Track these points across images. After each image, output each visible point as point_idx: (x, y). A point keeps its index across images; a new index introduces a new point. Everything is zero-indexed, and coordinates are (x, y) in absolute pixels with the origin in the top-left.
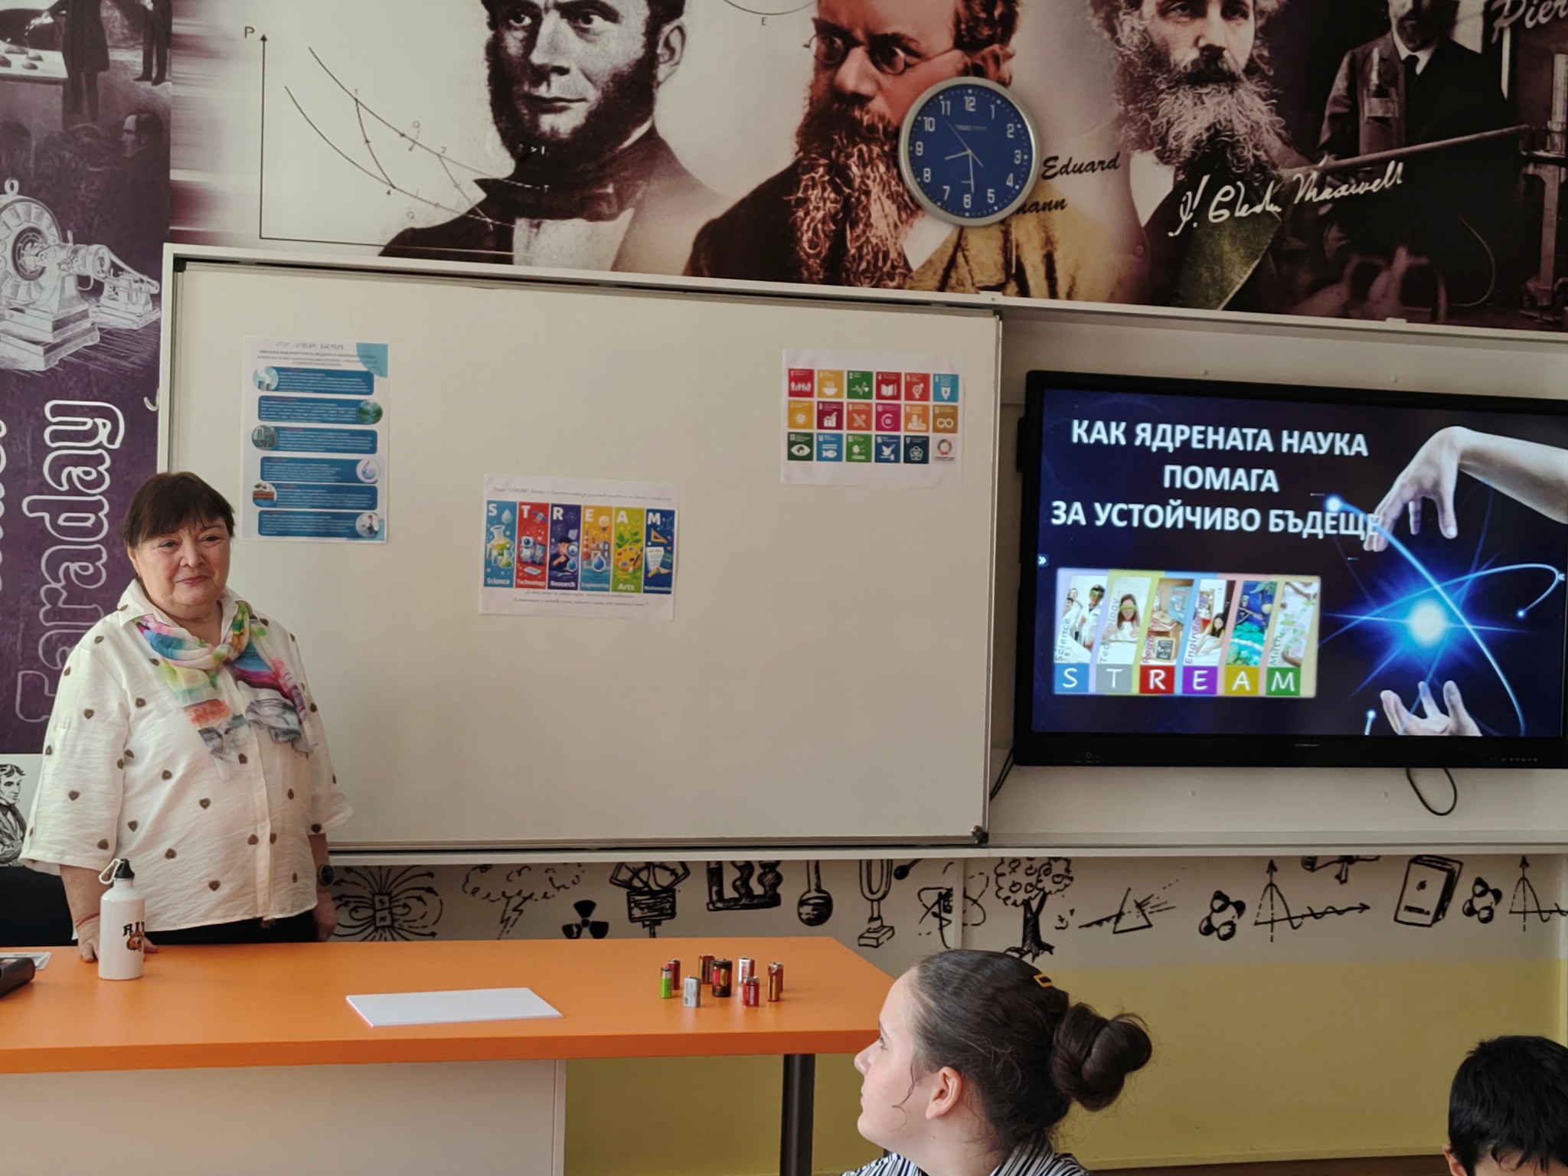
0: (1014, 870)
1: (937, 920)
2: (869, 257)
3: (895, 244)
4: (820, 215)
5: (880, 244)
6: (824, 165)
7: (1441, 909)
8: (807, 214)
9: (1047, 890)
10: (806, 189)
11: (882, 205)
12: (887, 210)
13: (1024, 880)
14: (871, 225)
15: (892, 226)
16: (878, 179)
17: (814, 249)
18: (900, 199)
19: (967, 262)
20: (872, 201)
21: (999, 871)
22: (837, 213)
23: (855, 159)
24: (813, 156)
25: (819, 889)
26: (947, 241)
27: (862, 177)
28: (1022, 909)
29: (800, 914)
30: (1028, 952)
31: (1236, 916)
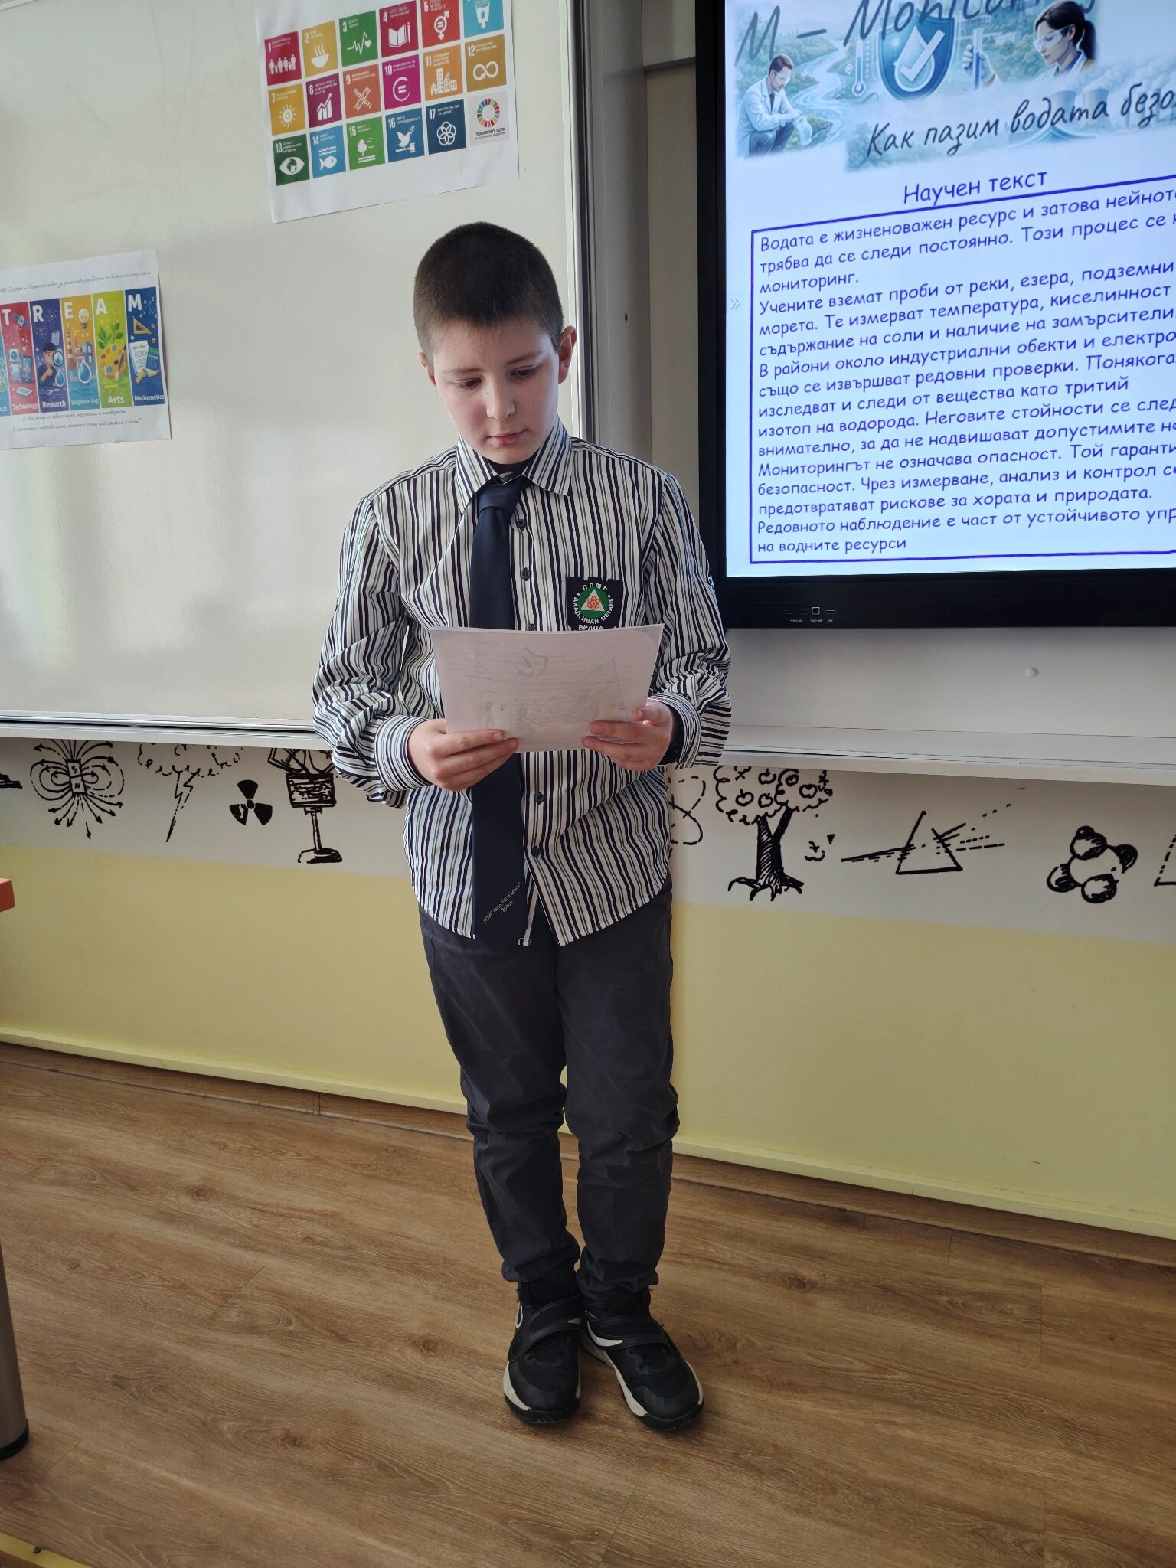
0: (741, 774)
9: (792, 806)
13: (758, 790)
21: (719, 776)
28: (754, 828)
30: (765, 886)
31: (1120, 867)
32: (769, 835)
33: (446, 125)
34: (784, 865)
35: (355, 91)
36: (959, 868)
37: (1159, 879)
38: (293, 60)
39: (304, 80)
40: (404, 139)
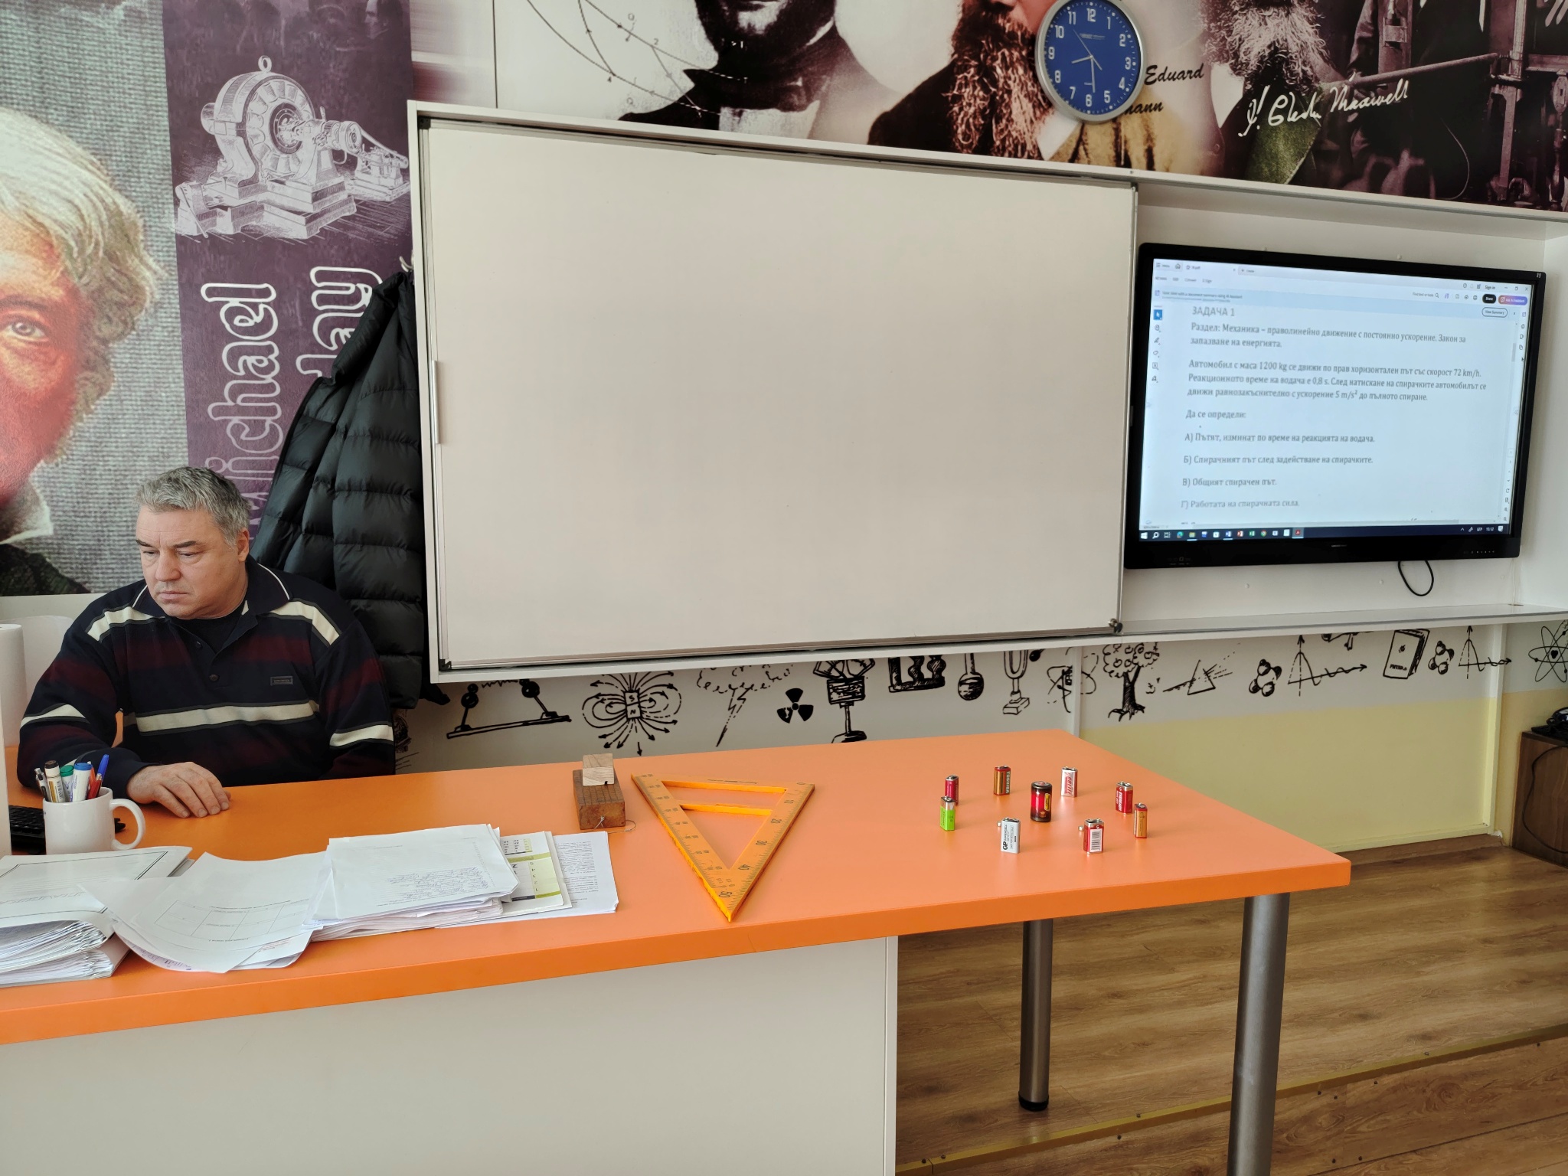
0: (1117, 650)
1: (1061, 691)
2: (1010, 149)
3: (1031, 138)
4: (972, 110)
5: (1019, 138)
6: (975, 66)
7: (1414, 666)
8: (961, 109)
9: (1140, 665)
10: (960, 88)
11: (1021, 102)
12: (1025, 108)
13: (1124, 657)
14: (1012, 120)
15: (1028, 122)
16: (1018, 81)
17: (967, 141)
18: (1035, 99)
19: (1087, 154)
20: (1013, 99)
21: (1106, 652)
22: (985, 109)
23: (999, 62)
24: (966, 57)
25: (974, 672)
26: (1071, 136)
27: (1005, 78)
28: (1122, 679)
29: (959, 692)
30: (1127, 712)
31: (1275, 678)
32: (1129, 683)
34: (1136, 698)
36: (1214, 688)
37: (1289, 681)
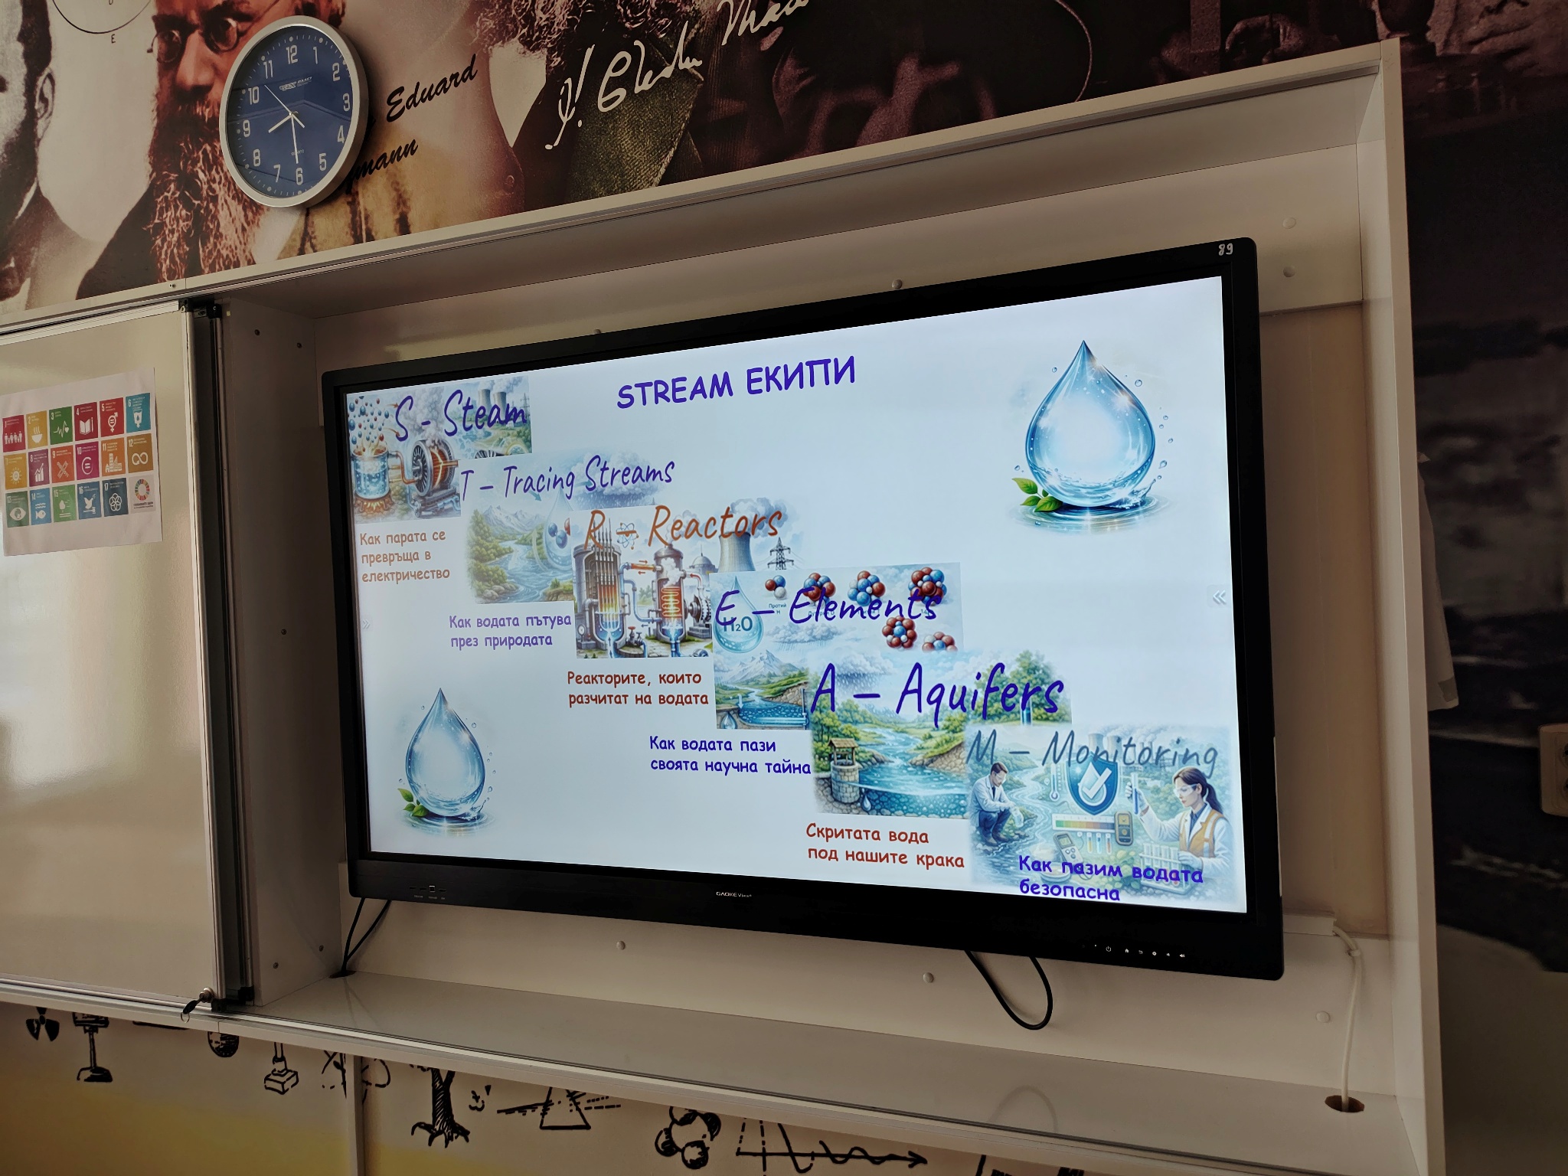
1: (340, 1073)
3: (244, 251)
4: (175, 238)
5: (231, 256)
6: (174, 181)
8: (164, 240)
10: (161, 215)
11: (229, 209)
12: (234, 215)
14: (221, 235)
15: (240, 231)
16: (223, 181)
18: (244, 197)
20: (219, 207)
22: (189, 231)
23: (200, 163)
24: (165, 173)
26: (293, 233)
27: (208, 182)
28: (429, 1075)
30: (440, 1133)
31: (708, 1135)
32: (441, 1083)
33: (115, 496)
34: (454, 1112)
35: (58, 463)
36: (587, 1127)
37: (739, 1149)
38: (20, 435)
39: (27, 451)
40: (89, 503)
